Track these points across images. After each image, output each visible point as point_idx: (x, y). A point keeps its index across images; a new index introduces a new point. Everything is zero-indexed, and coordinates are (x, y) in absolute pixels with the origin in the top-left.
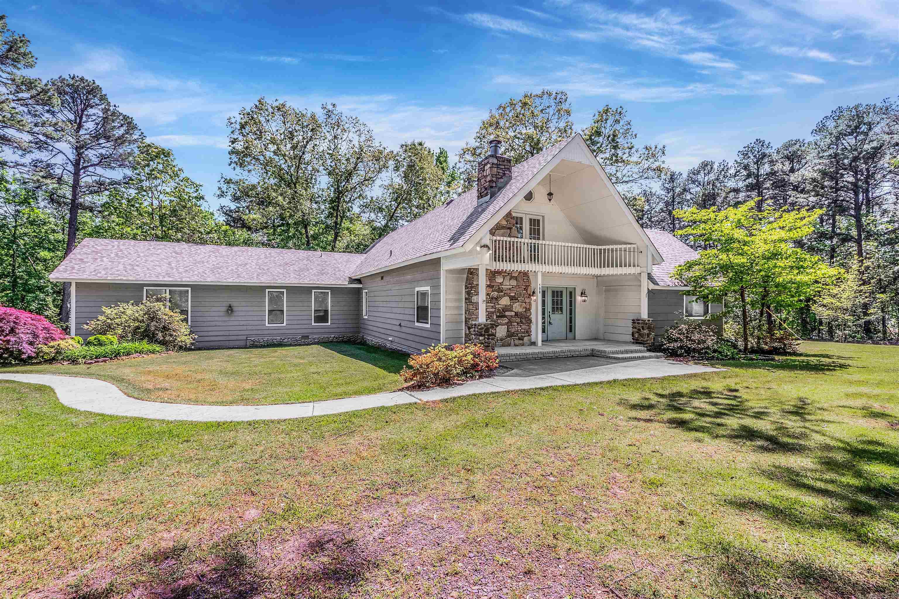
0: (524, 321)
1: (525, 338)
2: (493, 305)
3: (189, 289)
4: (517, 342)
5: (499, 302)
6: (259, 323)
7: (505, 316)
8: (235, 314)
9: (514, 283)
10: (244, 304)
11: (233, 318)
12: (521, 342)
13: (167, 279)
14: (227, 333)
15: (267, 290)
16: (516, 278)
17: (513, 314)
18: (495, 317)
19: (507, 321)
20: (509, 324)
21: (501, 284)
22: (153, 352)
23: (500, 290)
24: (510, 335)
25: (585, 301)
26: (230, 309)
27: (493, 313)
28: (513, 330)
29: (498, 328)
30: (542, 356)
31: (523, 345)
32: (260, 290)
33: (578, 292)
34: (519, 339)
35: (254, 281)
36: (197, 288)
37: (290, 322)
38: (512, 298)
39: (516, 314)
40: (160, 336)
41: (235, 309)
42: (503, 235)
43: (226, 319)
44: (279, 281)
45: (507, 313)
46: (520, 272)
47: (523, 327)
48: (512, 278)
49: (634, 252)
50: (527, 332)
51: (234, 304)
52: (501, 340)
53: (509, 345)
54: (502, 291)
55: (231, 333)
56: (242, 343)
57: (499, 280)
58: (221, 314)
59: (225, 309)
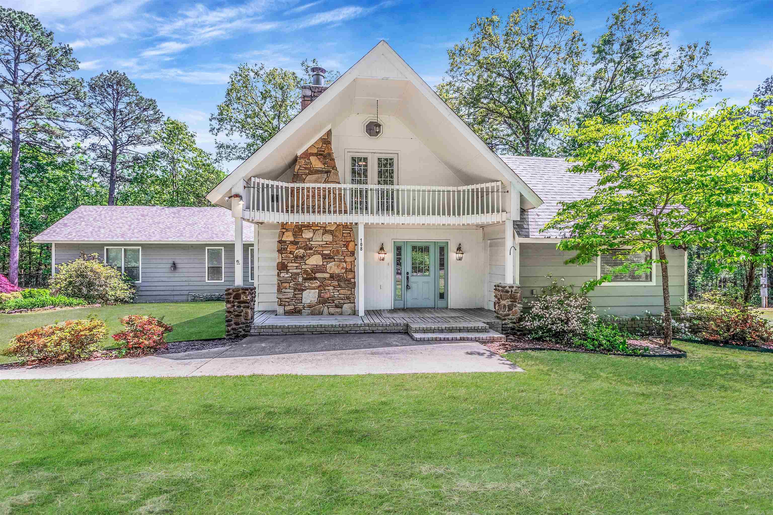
0: (342, 284)
1: (345, 306)
2: (297, 265)
3: (140, 248)
4: (332, 310)
5: (307, 262)
6: (199, 279)
7: (315, 278)
8: (180, 270)
9: (329, 238)
10: (186, 261)
11: (177, 275)
12: (339, 310)
13: (120, 240)
14: (172, 288)
15: (207, 248)
16: (331, 232)
17: (327, 276)
18: (300, 280)
19: (318, 283)
20: (322, 288)
21: (310, 240)
22: (70, 305)
23: (308, 248)
24: (322, 301)
25: (460, 259)
26: (174, 266)
27: (298, 274)
28: (327, 296)
29: (304, 293)
30: (323, 329)
31: (341, 314)
32: (200, 248)
33: (452, 247)
34: (337, 306)
35: (193, 240)
36: (147, 247)
37: (227, 279)
38: (325, 257)
39: (332, 277)
40: (85, 290)
41: (178, 266)
42: (316, 181)
43: (170, 275)
44: (216, 239)
45: (318, 275)
46: (338, 225)
47: (342, 291)
48: (326, 232)
49: (498, 191)
50: (348, 298)
51: (177, 261)
52: (310, 306)
53: (321, 313)
54: (311, 249)
55: (175, 288)
56: (185, 298)
57: (307, 234)
58: (168, 270)
59: (169, 266)
